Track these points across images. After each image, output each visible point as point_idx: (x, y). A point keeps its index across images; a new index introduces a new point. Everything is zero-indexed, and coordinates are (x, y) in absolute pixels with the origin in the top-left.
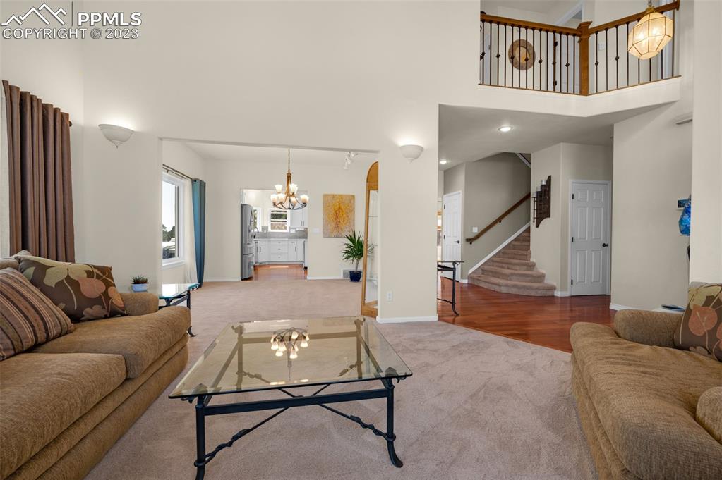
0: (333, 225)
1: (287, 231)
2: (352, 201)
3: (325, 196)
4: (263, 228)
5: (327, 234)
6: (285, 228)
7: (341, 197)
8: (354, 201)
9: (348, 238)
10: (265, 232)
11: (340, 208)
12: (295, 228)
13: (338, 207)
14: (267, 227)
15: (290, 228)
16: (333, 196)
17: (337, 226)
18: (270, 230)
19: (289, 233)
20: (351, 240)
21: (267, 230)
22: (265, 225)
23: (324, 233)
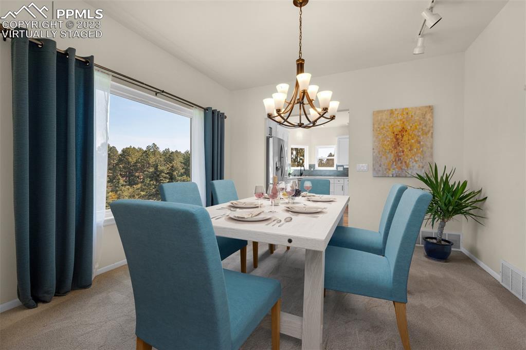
0: (391, 156)
1: (334, 168)
2: (428, 116)
3: (377, 113)
4: (310, 166)
5: (380, 172)
6: (332, 165)
7: (405, 112)
8: (432, 116)
9: (421, 178)
10: (312, 169)
11: (403, 130)
12: (342, 166)
13: (399, 128)
14: (315, 165)
15: (338, 166)
16: (392, 112)
17: (398, 159)
18: (317, 168)
19: (337, 171)
20: (427, 181)
21: (314, 168)
22: (312, 163)
23: (374, 169)
